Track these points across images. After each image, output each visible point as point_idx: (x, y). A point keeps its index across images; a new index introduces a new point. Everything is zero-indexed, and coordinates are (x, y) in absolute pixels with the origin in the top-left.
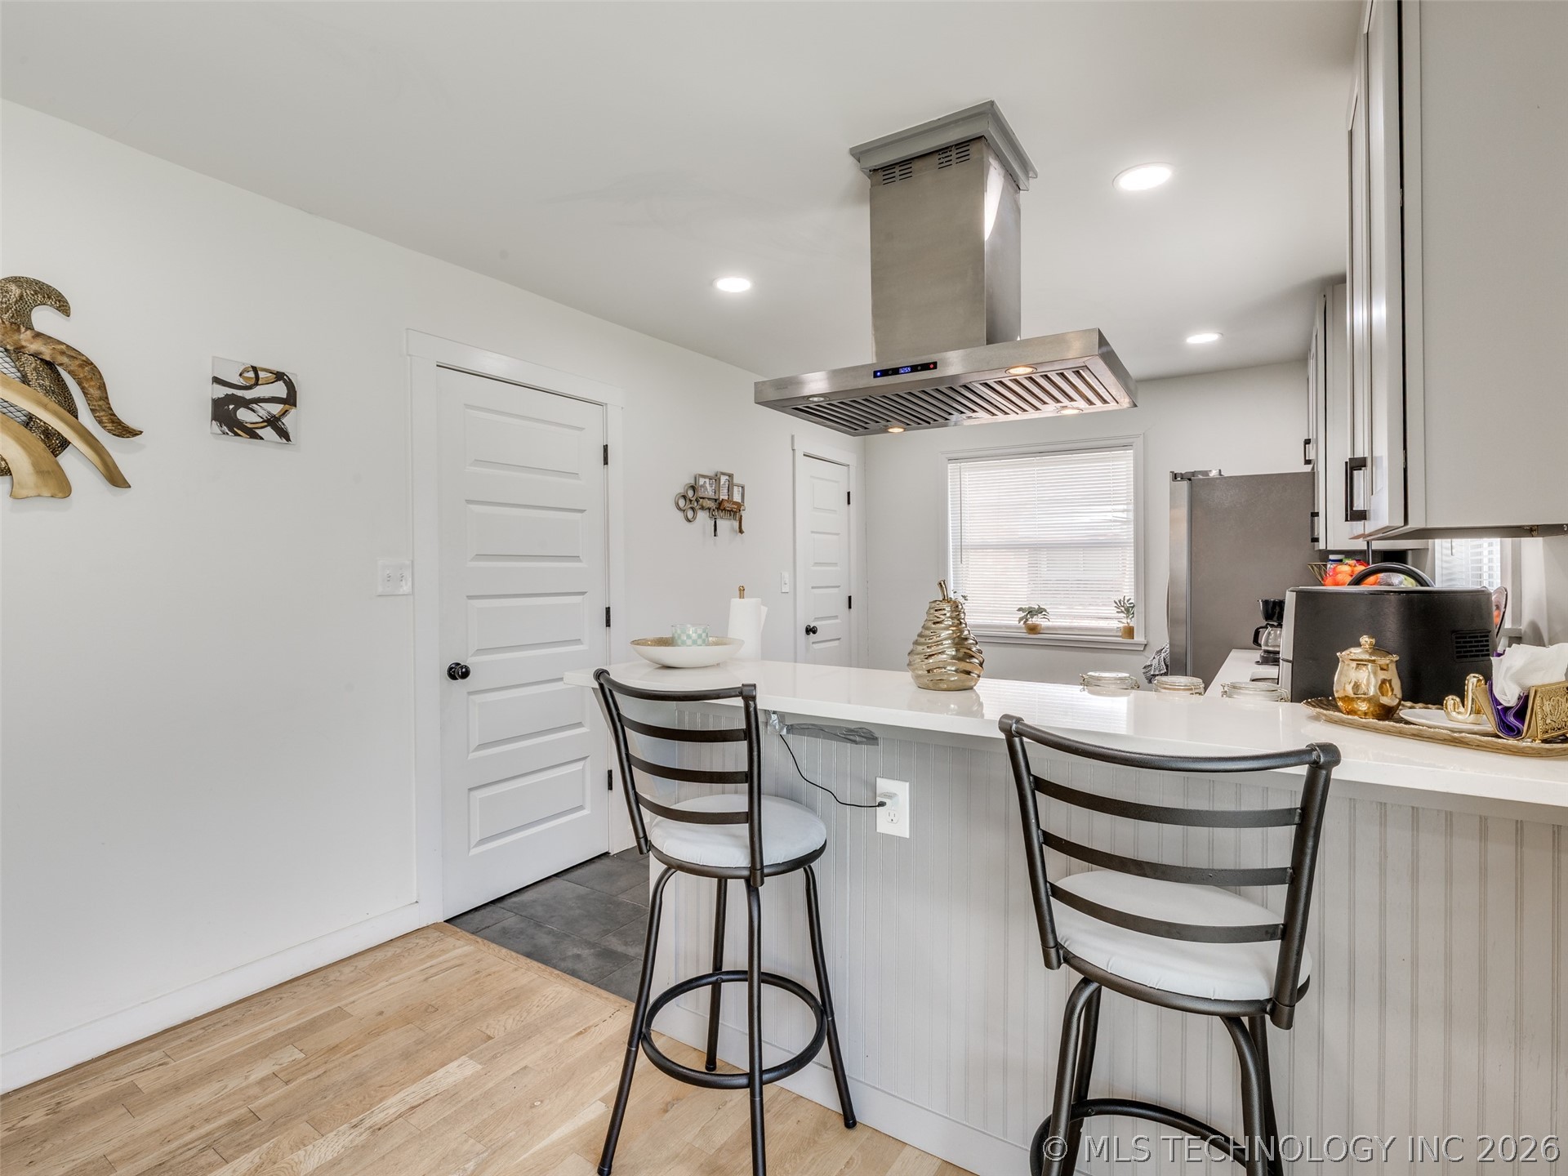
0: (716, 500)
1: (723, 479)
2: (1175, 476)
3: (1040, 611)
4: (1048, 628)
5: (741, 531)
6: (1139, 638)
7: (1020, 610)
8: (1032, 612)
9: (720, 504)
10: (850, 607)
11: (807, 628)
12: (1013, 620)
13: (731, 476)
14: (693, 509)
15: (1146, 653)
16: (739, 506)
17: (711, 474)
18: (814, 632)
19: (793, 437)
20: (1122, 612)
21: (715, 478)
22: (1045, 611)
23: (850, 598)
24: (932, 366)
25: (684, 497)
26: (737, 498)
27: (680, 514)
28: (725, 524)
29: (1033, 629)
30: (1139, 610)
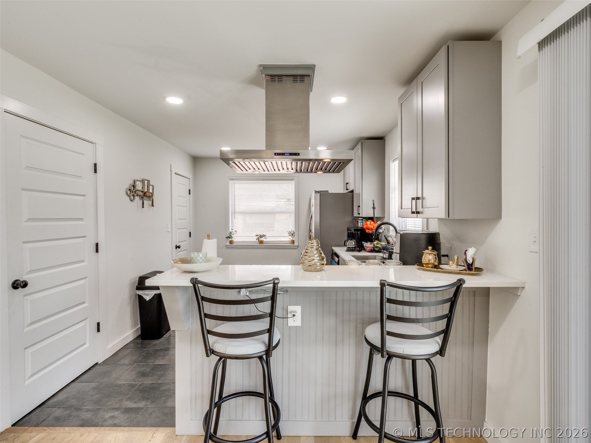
0: (142, 192)
1: (146, 182)
2: (316, 192)
3: (264, 236)
4: (266, 242)
5: (153, 205)
6: (296, 244)
7: (256, 235)
8: (261, 237)
9: (145, 193)
10: (190, 236)
11: (176, 246)
12: (254, 239)
13: (149, 181)
14: (133, 195)
15: (298, 249)
16: (152, 194)
17: (141, 180)
18: (179, 248)
19: (171, 165)
20: (290, 235)
21: (143, 181)
22: (265, 236)
23: (190, 233)
24: (297, 154)
25: (130, 190)
26: (151, 191)
27: (128, 198)
28: (147, 202)
29: (261, 242)
30: (296, 234)
